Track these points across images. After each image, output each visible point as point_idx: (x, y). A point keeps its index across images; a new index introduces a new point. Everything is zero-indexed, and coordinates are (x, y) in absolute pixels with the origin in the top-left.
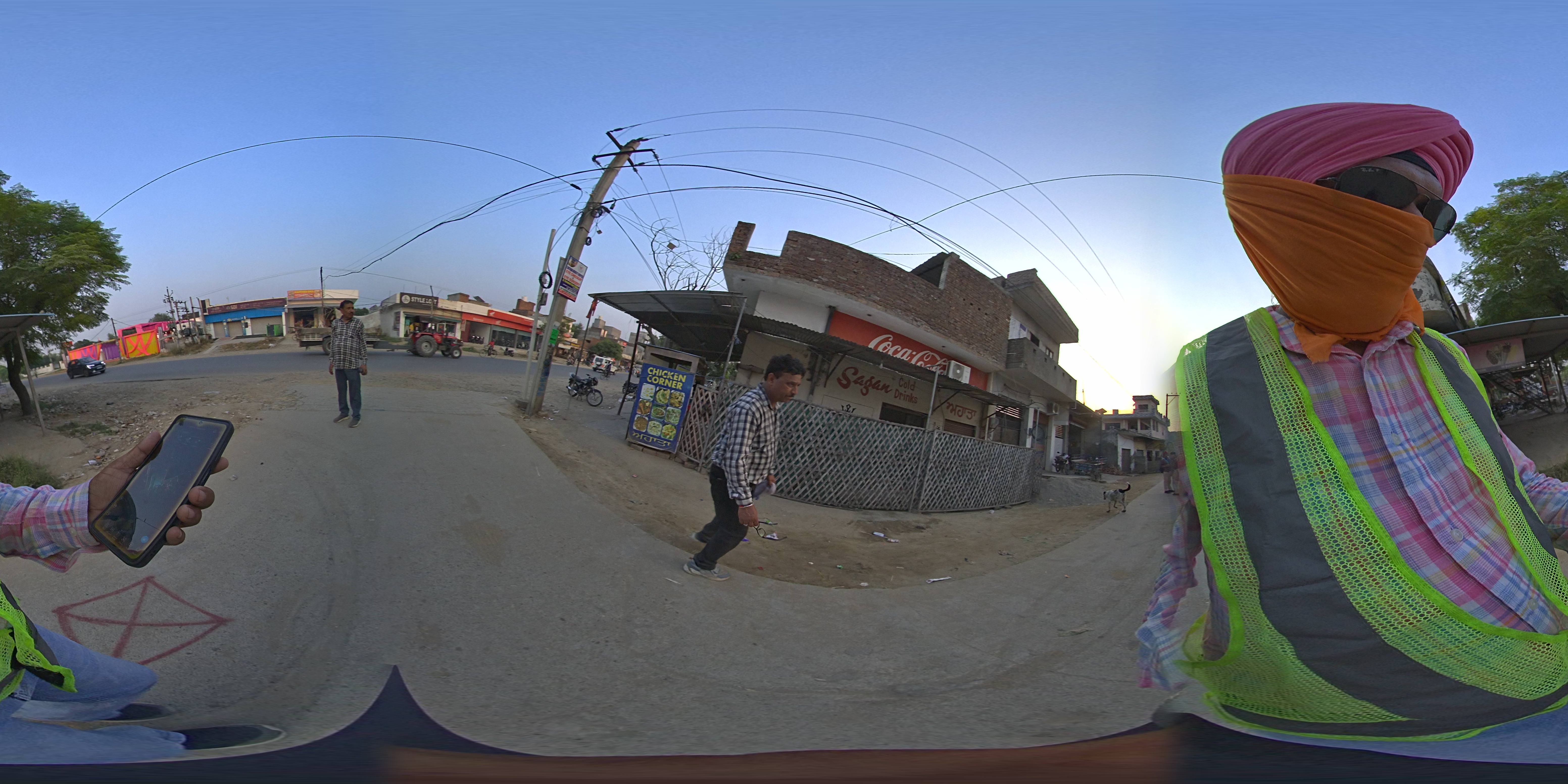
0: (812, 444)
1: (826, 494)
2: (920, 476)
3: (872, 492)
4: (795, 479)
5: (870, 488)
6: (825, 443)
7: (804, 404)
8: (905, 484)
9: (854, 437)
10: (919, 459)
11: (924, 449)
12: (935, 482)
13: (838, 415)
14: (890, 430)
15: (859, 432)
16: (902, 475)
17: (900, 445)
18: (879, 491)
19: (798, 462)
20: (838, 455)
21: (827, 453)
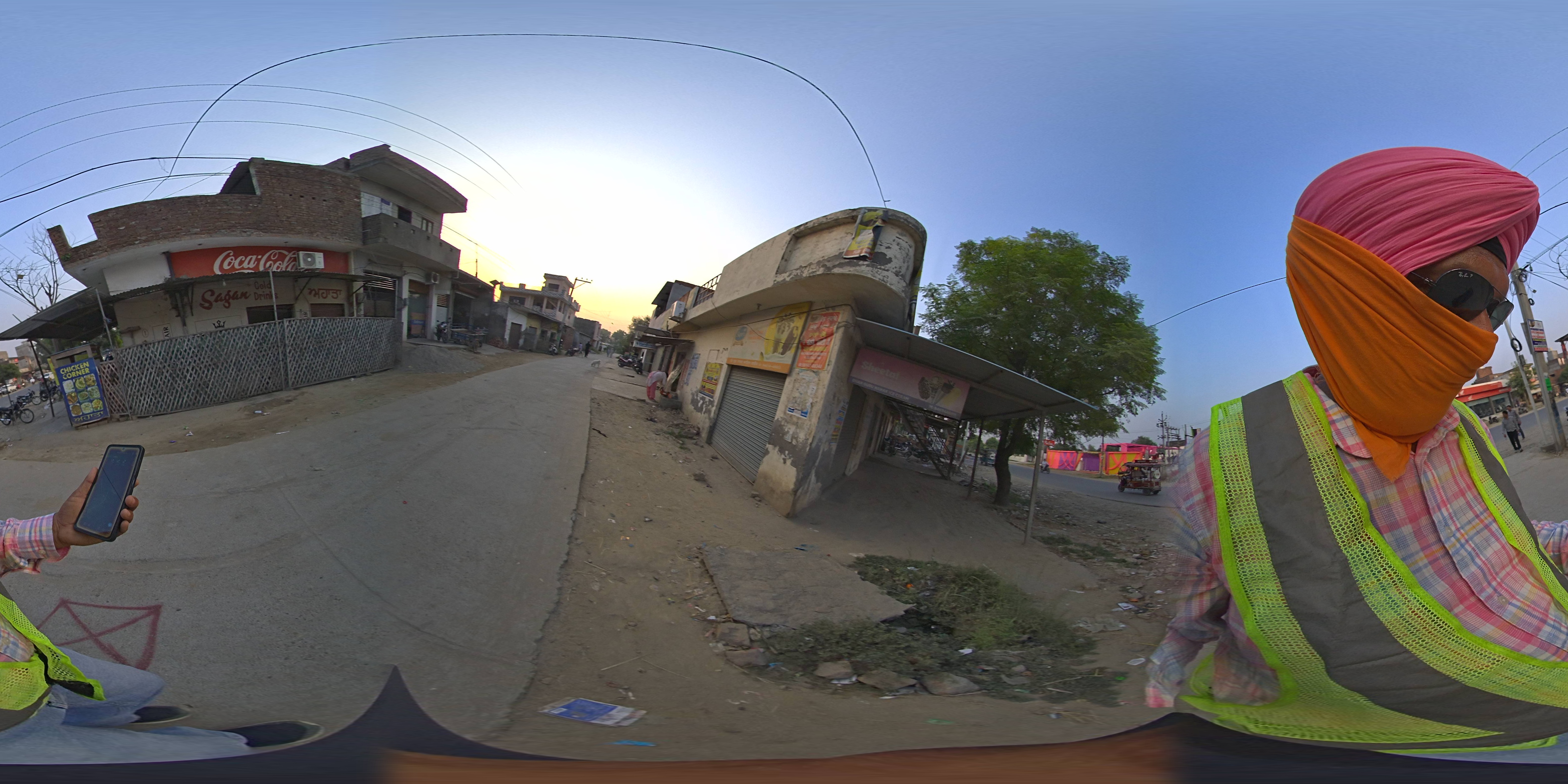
0: (193, 364)
1: (218, 395)
2: (283, 360)
3: (250, 382)
4: (193, 393)
5: (247, 380)
6: (202, 359)
7: (174, 340)
8: (273, 369)
9: (220, 347)
10: (278, 346)
11: (279, 337)
12: (297, 362)
13: (202, 336)
14: (246, 331)
15: (222, 341)
16: (268, 362)
17: (258, 340)
18: (255, 380)
19: (189, 381)
20: (214, 364)
21: (205, 366)
